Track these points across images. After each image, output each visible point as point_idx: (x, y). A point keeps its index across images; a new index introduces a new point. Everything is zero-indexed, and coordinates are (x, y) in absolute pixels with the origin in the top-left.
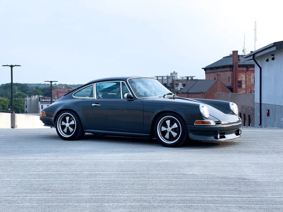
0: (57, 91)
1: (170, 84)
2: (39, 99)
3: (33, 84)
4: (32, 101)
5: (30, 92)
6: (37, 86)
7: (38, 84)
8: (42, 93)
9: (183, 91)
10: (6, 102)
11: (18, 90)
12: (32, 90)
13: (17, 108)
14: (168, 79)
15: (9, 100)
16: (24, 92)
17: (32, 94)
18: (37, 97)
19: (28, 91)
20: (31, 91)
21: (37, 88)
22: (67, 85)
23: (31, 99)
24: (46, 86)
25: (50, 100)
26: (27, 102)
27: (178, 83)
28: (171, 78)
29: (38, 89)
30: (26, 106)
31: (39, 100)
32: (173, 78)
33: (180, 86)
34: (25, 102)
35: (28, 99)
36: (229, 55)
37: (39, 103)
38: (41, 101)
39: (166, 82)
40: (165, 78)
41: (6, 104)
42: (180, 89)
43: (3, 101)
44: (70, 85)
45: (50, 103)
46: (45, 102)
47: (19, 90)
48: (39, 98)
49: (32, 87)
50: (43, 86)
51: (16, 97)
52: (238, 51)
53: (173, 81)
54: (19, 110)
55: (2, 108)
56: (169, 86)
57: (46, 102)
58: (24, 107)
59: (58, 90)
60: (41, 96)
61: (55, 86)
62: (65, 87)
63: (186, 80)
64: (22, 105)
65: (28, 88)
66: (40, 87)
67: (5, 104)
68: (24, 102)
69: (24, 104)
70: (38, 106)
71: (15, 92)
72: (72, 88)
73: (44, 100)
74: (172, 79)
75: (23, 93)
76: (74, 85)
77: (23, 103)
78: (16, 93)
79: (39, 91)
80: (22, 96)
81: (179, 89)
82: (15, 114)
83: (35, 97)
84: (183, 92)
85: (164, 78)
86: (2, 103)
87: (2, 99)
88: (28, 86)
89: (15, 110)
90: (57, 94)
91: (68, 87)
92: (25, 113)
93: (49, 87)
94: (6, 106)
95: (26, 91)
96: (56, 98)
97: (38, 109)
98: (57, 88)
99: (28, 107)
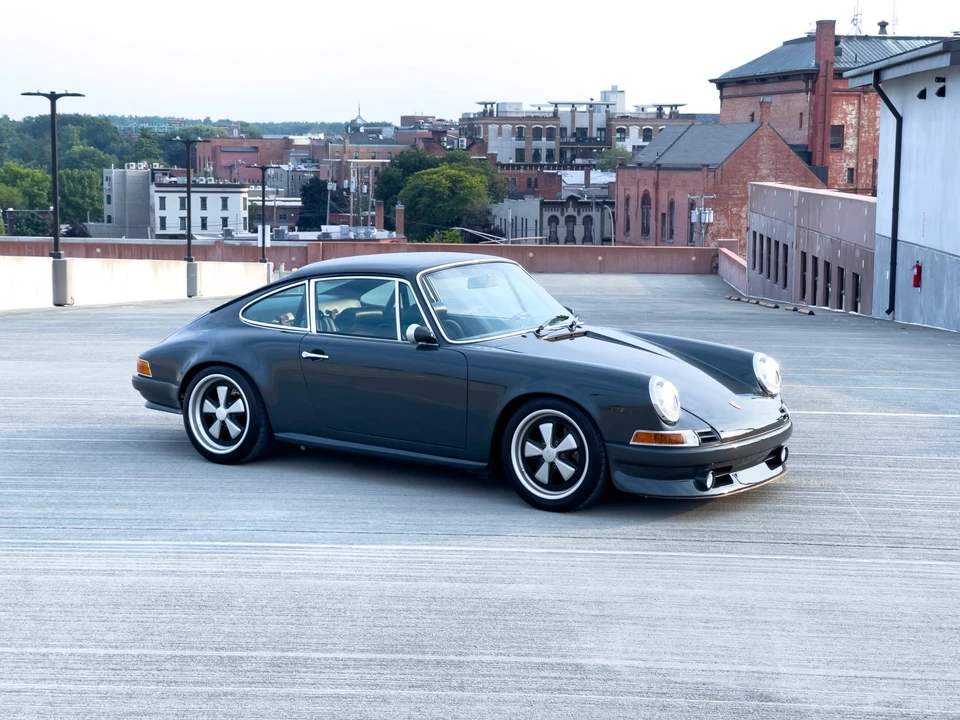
0: (214, 145)
1: (598, 129)
2: (153, 174)
3: (131, 118)
4: (128, 180)
5: (120, 145)
6: (146, 126)
7: (147, 120)
8: (161, 152)
9: (641, 158)
10: (42, 182)
11: (81, 139)
12: (127, 141)
13: (78, 204)
14: (591, 113)
15: (49, 176)
16: (101, 146)
17: (131, 153)
18: (145, 168)
19: (113, 144)
21: (144, 133)
22: (247, 125)
23: (124, 175)
24: (177, 128)
26: (110, 185)
27: (628, 126)
28: (604, 108)
29: (148, 137)
30: (109, 197)
31: (153, 180)
32: (611, 109)
33: (634, 138)
34: (106, 183)
35: (114, 172)
36: (806, 36)
37: (153, 188)
38: (158, 180)
39: (585, 124)
40: (584, 108)
41: (39, 190)
42: (634, 147)
43: (29, 179)
44: (257, 124)
45: (185, 189)
46: (170, 185)
47: (85, 141)
48: (153, 170)
49: (129, 129)
50: (166, 128)
51: (74, 163)
52: (835, 22)
53: (609, 119)
54: (85, 211)
55: (27, 202)
56: (594, 135)
57: (175, 184)
58: (101, 201)
59: (218, 143)
60: (157, 166)
61: (206, 127)
62: (241, 132)
63: (655, 116)
64: (95, 193)
65: (114, 134)
66: (156, 128)
67: (36, 189)
68: (102, 184)
69: (101, 189)
70: (147, 197)
71: (70, 147)
72: (265, 137)
73: (167, 179)
74: (607, 112)
75: (98, 152)
76: (272, 124)
77: (97, 188)
78: (75, 148)
79: (151, 143)
80: (93, 161)
81: (629, 149)
83: (137, 168)
84: (640, 165)
85: (578, 109)
86: (25, 184)
87: (27, 170)
88: (113, 124)
89: (70, 211)
90: (214, 158)
91: (250, 132)
92: (105, 223)
93: (184, 131)
94: (41, 196)
95: (107, 143)
96: (210, 169)
97: (148, 209)
98: (211, 134)
99: (113, 199)
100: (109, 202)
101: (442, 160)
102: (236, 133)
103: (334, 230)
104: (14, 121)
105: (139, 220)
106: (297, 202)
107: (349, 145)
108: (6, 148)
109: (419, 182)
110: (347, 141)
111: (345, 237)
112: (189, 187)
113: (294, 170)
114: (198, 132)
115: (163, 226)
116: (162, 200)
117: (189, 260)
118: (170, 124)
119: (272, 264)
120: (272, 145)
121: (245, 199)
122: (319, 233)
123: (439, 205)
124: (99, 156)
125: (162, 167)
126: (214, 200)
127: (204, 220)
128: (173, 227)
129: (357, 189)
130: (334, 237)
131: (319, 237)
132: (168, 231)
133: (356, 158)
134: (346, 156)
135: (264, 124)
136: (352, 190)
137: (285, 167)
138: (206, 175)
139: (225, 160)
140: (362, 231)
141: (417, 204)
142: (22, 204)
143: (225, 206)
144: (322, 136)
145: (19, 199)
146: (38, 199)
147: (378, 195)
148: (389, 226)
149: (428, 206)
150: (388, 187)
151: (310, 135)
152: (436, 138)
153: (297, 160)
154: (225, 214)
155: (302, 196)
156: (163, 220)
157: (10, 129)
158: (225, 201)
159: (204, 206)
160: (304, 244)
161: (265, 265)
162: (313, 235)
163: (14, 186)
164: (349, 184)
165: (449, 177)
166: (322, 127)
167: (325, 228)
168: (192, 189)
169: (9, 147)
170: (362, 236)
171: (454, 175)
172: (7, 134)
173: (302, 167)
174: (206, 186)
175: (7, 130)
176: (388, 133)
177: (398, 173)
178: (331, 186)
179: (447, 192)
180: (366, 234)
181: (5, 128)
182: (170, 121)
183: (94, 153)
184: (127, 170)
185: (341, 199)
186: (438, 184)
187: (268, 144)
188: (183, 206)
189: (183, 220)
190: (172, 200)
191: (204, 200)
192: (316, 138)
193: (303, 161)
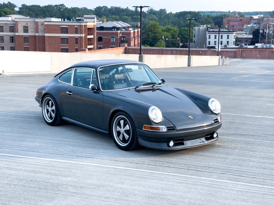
0: (229, 19)
2: (207, 29)
3: (207, 12)
4: (200, 30)
6: (209, 14)
7: (211, 12)
8: (213, 21)
10: (176, 31)
12: (204, 19)
13: (186, 37)
15: (179, 30)
16: (196, 21)
17: (204, 22)
18: (205, 27)
19: (200, 20)
20: (203, 20)
21: (208, 16)
22: (240, 13)
23: (199, 29)
24: (219, 14)
25: (217, 30)
26: (195, 32)
29: (209, 17)
30: (195, 35)
31: (207, 30)
34: (194, 31)
35: (196, 28)
37: (207, 32)
38: (209, 30)
41: (175, 33)
43: (173, 30)
44: (245, 12)
45: (218, 33)
46: (212, 31)
48: (207, 27)
49: (205, 15)
50: (216, 14)
51: (188, 25)
54: (188, 39)
55: (172, 37)
57: (214, 31)
58: (192, 36)
59: (230, 18)
60: (209, 26)
61: (227, 14)
62: (238, 15)
65: (200, 17)
66: (212, 14)
67: (174, 33)
70: (205, 36)
72: (245, 16)
73: (211, 30)
76: (249, 12)
77: (192, 33)
79: (210, 19)
80: (193, 25)
82: (142, 56)
83: (203, 27)
86: (172, 32)
87: (172, 28)
88: (200, 14)
89: (184, 40)
90: (228, 23)
91: (241, 15)
92: (193, 43)
93: (221, 15)
94: (176, 35)
95: (198, 19)
96: (227, 27)
97: (206, 39)
98: (228, 16)
99: (196, 36)
100: (195, 37)
102: (237, 15)
103: (259, 45)
104: (173, 14)
105: (203, 42)
106: (251, 36)
107: (270, 18)
108: (170, 21)
110: (270, 17)
111: (262, 47)
112: (219, 31)
113: (252, 26)
114: (225, 15)
115: (209, 44)
116: (210, 36)
117: (189, 55)
118: (217, 13)
119: (220, 56)
120: (246, 19)
121: (234, 36)
122: (254, 46)
124: (195, 23)
125: (210, 26)
126: (225, 36)
127: (221, 42)
128: (212, 44)
129: (268, 32)
130: (259, 47)
131: (254, 47)
132: (211, 45)
133: (272, 22)
134: (269, 22)
135: (247, 12)
136: (267, 33)
137: (249, 26)
138: (225, 28)
139: (232, 24)
140: (268, 45)
142: (170, 38)
143: (228, 38)
144: (262, 16)
145: (170, 36)
146: (175, 36)
151: (258, 16)
153: (253, 24)
154: (228, 40)
155: (253, 34)
156: (209, 42)
157: (172, 16)
158: (228, 36)
159: (222, 38)
160: (235, 50)
161: (218, 57)
162: (252, 47)
163: (168, 32)
164: (266, 31)
166: (261, 13)
167: (256, 45)
168: (220, 33)
169: (171, 21)
170: (268, 47)
172: (171, 17)
173: (255, 26)
174: (223, 32)
175: (171, 16)
178: (261, 31)
180: (270, 46)
181: (170, 15)
182: (217, 12)
183: (194, 22)
184: (200, 27)
185: (263, 35)
187: (245, 19)
188: (215, 38)
189: (215, 42)
190: (213, 36)
191: (222, 36)
192: (261, 16)
193: (255, 24)
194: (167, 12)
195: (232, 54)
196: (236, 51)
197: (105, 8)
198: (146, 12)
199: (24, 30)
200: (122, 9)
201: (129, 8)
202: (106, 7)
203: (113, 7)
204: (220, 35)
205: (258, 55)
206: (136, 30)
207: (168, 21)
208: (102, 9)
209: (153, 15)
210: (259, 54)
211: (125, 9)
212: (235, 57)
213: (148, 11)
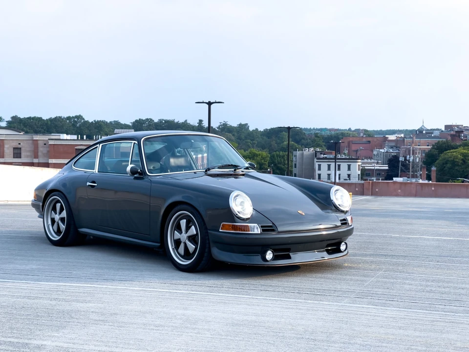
0: (348, 140)
2: (316, 154)
3: (314, 129)
4: (305, 157)
5: (306, 141)
6: (319, 131)
7: (321, 130)
8: (324, 144)
10: (266, 158)
12: (310, 139)
13: (282, 168)
15: (269, 155)
16: (297, 142)
17: (310, 145)
18: (313, 151)
20: (309, 141)
21: (316, 135)
22: (367, 131)
23: (302, 155)
24: (333, 133)
25: (332, 156)
26: (296, 159)
29: (318, 137)
30: (295, 164)
31: (316, 156)
34: (294, 158)
35: (298, 153)
37: (316, 160)
38: (318, 157)
41: (264, 161)
43: (260, 156)
44: (374, 131)
45: (334, 161)
46: (323, 158)
48: (316, 152)
49: (311, 134)
50: (328, 133)
54: (284, 171)
55: (258, 167)
57: (326, 158)
58: (292, 166)
59: (351, 139)
60: (318, 150)
61: (348, 132)
62: (364, 134)
64: (290, 163)
65: (304, 136)
66: (323, 133)
67: (263, 161)
70: (313, 165)
71: (283, 142)
72: (376, 136)
73: (322, 156)
75: (296, 144)
76: (382, 130)
77: (291, 161)
78: (285, 143)
79: (319, 140)
80: (292, 148)
83: (309, 151)
86: (258, 159)
87: (259, 152)
88: (304, 131)
89: (278, 171)
90: (349, 146)
91: (368, 134)
93: (337, 134)
94: (265, 164)
95: (301, 140)
96: (346, 152)
97: (313, 170)
98: (349, 136)
99: (297, 166)
100: (295, 167)
101: (460, 146)
102: (362, 134)
103: (399, 180)
104: (260, 131)
105: (309, 175)
106: (386, 167)
107: (415, 139)
109: (446, 156)
110: (414, 137)
111: (405, 182)
112: (335, 158)
113: (387, 152)
114: (343, 134)
115: (319, 178)
116: (320, 166)
120: (377, 140)
121: (359, 165)
123: (456, 168)
124: (295, 146)
125: (321, 150)
126: (344, 166)
127: (339, 175)
128: (324, 179)
129: (413, 160)
133: (419, 146)
134: (413, 145)
135: (377, 131)
136: (411, 161)
137: (382, 151)
138: (344, 154)
139: (354, 147)
140: (414, 180)
141: (445, 167)
143: (349, 169)
144: (402, 135)
146: (264, 166)
147: (424, 163)
148: (429, 178)
149: (450, 169)
150: (430, 159)
151: (396, 135)
152: (458, 134)
153: (389, 147)
154: (349, 172)
155: (388, 164)
156: (319, 175)
157: (258, 134)
158: (349, 167)
159: (339, 169)
160: (362, 182)
164: (410, 157)
165: (463, 154)
166: (400, 132)
167: (395, 179)
168: (337, 161)
169: (256, 142)
171: (465, 153)
172: (257, 137)
173: (391, 151)
174: (341, 159)
175: (257, 135)
176: (437, 133)
177: (436, 152)
178: (401, 159)
179: (461, 162)
180: (416, 182)
181: (255, 134)
182: (330, 130)
183: (293, 145)
184: (304, 152)
185: (406, 165)
186: (456, 157)
187: (375, 140)
188: (329, 169)
189: (329, 175)
190: (324, 166)
191: (339, 166)
192: (400, 136)
193: (392, 147)
194: (251, 129)
195: (357, 189)
196: (363, 184)
197: (150, 122)
198: (216, 129)
199: (14, 153)
200: (177, 123)
201: (188, 122)
202: (151, 119)
203: (163, 120)
204: (337, 163)
205: (399, 191)
206: (200, 156)
207: (251, 142)
208: (144, 123)
209: (227, 133)
210: (400, 189)
211: (183, 123)
212: (363, 194)
213: (219, 126)
